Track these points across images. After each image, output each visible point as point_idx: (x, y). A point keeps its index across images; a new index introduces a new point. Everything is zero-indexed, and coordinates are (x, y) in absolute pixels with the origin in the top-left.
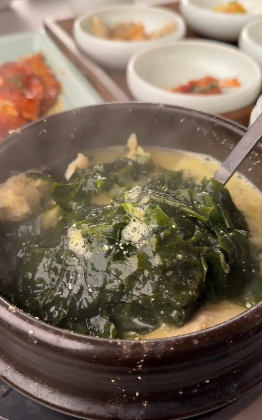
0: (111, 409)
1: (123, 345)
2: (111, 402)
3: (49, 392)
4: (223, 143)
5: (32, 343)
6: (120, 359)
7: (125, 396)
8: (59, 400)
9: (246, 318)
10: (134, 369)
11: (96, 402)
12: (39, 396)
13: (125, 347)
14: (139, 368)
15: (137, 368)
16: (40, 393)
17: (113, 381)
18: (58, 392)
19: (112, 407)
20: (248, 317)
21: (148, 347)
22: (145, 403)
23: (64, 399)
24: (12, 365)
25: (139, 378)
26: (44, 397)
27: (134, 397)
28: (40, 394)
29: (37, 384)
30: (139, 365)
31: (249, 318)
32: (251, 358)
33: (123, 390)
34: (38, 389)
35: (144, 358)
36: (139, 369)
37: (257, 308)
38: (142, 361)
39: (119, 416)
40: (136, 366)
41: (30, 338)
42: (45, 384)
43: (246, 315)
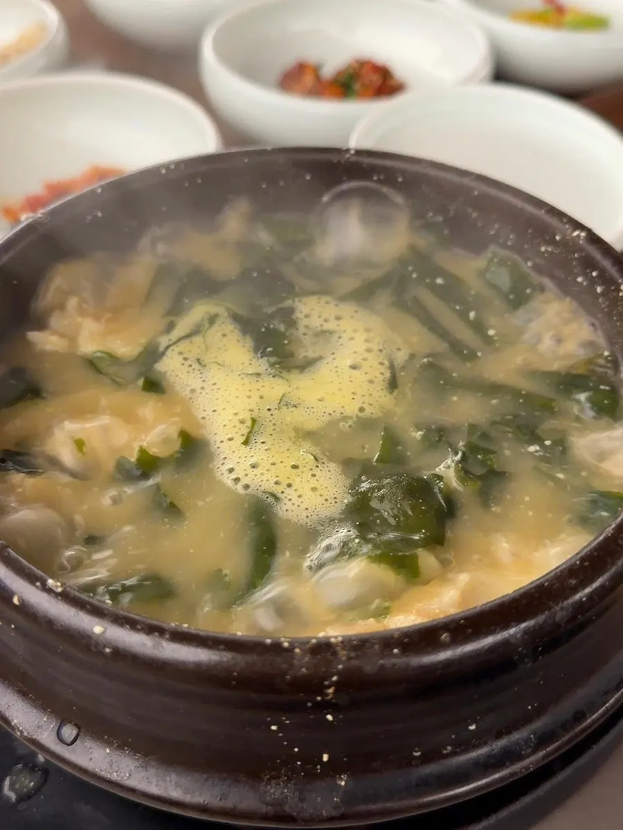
0: (270, 795)
1: (294, 648)
2: (269, 780)
3: (135, 767)
4: (492, 233)
5: (102, 654)
6: (288, 677)
7: (299, 763)
8: (157, 781)
10: (319, 698)
11: (237, 781)
12: (115, 777)
13: (297, 650)
14: (328, 695)
15: (324, 695)
16: (116, 769)
17: (274, 728)
18: (155, 764)
19: (272, 791)
21: (346, 650)
22: (342, 779)
23: (168, 779)
24: (52, 712)
25: (330, 717)
26: (125, 778)
27: (319, 767)
28: (116, 772)
29: (108, 751)
30: (329, 687)
31: (555, 587)
33: (296, 750)
34: (112, 762)
35: (339, 673)
36: (329, 697)
38: (335, 678)
39: (287, 808)
40: (321, 690)
41: (97, 644)
42: (126, 748)
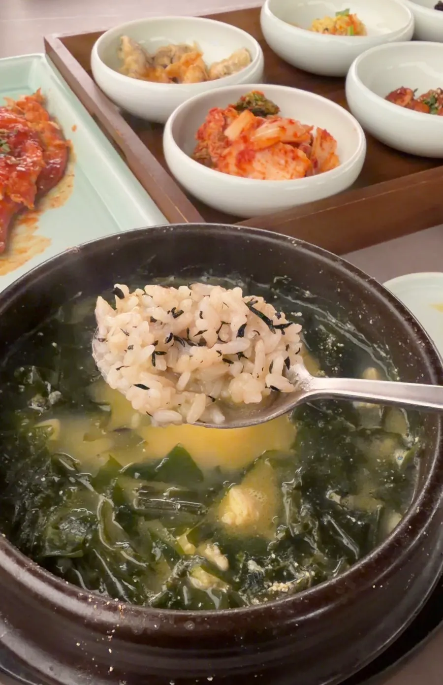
7: (96, 666)
9: (273, 610)
10: (103, 639)
15: (107, 638)
20: (275, 610)
25: (110, 650)
27: (108, 672)
30: (109, 635)
32: (282, 663)
33: (93, 659)
36: (109, 640)
37: (296, 599)
38: (113, 631)
40: (105, 635)
43: (274, 606)
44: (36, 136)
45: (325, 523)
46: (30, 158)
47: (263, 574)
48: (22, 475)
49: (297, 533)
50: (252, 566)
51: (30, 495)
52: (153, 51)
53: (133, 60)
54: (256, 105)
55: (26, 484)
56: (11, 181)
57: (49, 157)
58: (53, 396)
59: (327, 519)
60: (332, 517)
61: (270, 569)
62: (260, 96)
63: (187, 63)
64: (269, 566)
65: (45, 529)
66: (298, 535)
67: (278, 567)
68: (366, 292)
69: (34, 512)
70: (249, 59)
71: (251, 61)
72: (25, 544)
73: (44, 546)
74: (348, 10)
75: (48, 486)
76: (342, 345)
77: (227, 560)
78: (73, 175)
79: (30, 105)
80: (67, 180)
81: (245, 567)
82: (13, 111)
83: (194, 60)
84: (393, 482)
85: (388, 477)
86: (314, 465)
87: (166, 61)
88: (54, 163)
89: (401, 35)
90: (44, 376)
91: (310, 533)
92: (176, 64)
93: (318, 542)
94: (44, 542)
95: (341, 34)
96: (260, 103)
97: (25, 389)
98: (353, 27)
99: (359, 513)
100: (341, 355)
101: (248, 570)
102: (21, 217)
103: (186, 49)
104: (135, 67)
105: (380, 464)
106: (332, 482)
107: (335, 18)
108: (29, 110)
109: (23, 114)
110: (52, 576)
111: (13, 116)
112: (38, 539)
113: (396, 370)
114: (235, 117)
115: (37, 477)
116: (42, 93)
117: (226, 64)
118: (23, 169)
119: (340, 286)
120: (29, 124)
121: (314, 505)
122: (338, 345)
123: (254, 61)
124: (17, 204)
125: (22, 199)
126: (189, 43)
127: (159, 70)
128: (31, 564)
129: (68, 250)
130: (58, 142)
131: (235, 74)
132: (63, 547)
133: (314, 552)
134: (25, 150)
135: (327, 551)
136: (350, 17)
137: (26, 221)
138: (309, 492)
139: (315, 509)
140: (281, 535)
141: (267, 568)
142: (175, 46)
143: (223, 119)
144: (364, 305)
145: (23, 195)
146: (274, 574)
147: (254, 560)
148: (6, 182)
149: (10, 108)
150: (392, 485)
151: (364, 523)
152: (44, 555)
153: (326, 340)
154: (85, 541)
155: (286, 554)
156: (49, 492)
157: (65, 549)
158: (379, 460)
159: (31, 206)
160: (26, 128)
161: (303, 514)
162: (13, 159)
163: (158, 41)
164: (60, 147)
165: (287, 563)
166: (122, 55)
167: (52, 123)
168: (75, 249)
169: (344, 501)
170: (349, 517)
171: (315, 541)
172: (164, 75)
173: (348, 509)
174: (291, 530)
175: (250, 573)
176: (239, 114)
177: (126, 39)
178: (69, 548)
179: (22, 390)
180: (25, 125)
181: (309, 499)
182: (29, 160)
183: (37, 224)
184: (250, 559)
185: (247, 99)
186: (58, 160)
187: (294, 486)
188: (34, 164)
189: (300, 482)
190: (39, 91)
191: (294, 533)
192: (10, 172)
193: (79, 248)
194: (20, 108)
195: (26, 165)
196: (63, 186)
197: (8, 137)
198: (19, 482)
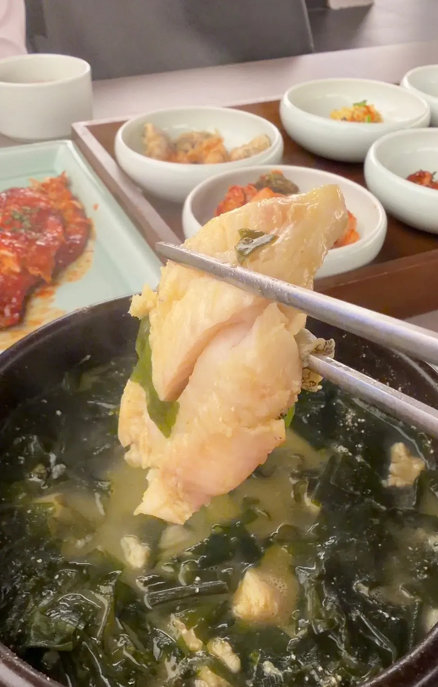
44: (59, 213)
45: (354, 620)
46: (51, 234)
47: (280, 679)
48: (17, 553)
49: (321, 631)
50: (269, 668)
51: (22, 578)
52: (175, 137)
53: (155, 145)
54: (276, 184)
55: (19, 565)
56: (30, 254)
57: (70, 234)
58: (57, 470)
59: (356, 614)
60: (361, 612)
61: (290, 673)
62: (279, 175)
63: (208, 148)
64: (289, 668)
65: (32, 614)
66: (322, 633)
67: (299, 670)
68: (394, 356)
69: (24, 596)
70: (268, 144)
71: (270, 145)
72: (9, 632)
73: (29, 635)
74: (365, 101)
75: (44, 568)
76: (363, 420)
77: (239, 659)
78: (92, 251)
79: (54, 185)
80: (87, 255)
81: (260, 669)
82: (38, 191)
83: (215, 145)
84: (426, 572)
85: (421, 567)
86: (339, 551)
87: (188, 146)
88: (74, 239)
89: (418, 123)
90: (48, 448)
91: (336, 631)
92: (197, 148)
93: (345, 643)
94: (29, 629)
95: (359, 121)
96: (279, 182)
97: (26, 461)
98: (370, 115)
99: (391, 607)
100: (363, 431)
101: (263, 672)
102: (38, 290)
103: (207, 136)
104: (157, 151)
105: (412, 553)
106: (359, 570)
107: (352, 108)
108: (52, 191)
109: (47, 194)
110: (31, 670)
111: (37, 195)
112: (24, 626)
113: (429, 442)
114: (254, 195)
115: (33, 558)
116: (66, 175)
117: (245, 148)
118: (43, 244)
119: (365, 351)
120: (52, 203)
121: (340, 597)
122: (359, 420)
123: (273, 145)
124: (33, 276)
125: (39, 272)
126: (211, 130)
127: (181, 155)
128: (8, 654)
129: (77, 310)
130: (79, 220)
131: (254, 157)
132: (51, 637)
133: (342, 653)
134: (46, 227)
135: (357, 653)
136: (368, 108)
137: (42, 294)
138: (333, 581)
139: (341, 602)
140: (302, 633)
141: (285, 671)
142: (197, 133)
143: (242, 195)
144: (392, 371)
145: (41, 268)
146: (294, 679)
147: (270, 660)
148: (25, 255)
149: (35, 189)
150: (426, 576)
151: (398, 619)
152: (28, 645)
153: (345, 416)
154: (76, 631)
155: (309, 655)
156: (43, 575)
157: (53, 640)
158: (410, 548)
159: (48, 279)
160: (49, 206)
161: (328, 608)
162: (34, 234)
163: (180, 128)
164: (80, 224)
165: (309, 666)
166: (145, 141)
167: (74, 202)
168: (85, 309)
169: (373, 593)
170: (381, 612)
171: (341, 641)
172: (185, 159)
173: (378, 602)
174: (313, 627)
175: (265, 677)
176: (258, 191)
177: (149, 126)
178: (57, 640)
179: (22, 462)
180: (47, 202)
181: (334, 589)
182: (49, 235)
183: (54, 297)
184: (266, 660)
185: (267, 178)
186: (78, 237)
187: (317, 574)
188: (55, 239)
189: (323, 570)
190: (64, 173)
191: (318, 631)
192: (30, 246)
193: (89, 308)
194: (45, 188)
195: (46, 240)
196: (82, 261)
197: (30, 214)
198: (13, 562)
